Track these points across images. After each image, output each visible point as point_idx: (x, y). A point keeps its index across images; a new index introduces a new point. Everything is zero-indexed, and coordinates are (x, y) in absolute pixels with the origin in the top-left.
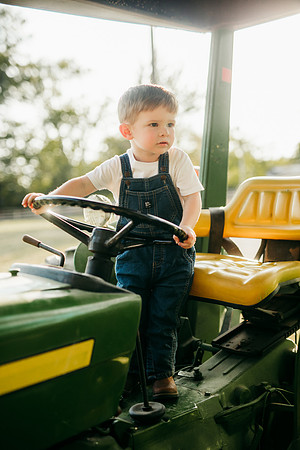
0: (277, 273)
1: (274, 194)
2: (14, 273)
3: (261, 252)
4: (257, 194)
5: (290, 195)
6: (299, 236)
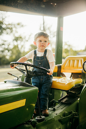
1: (74, 61)
2: (5, 82)
3: (71, 76)
4: (70, 61)
5: (78, 61)
6: (81, 72)
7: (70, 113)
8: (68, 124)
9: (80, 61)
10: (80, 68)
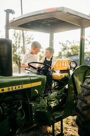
2: (28, 73)
4: (59, 62)
5: (65, 62)
6: (66, 69)
7: (61, 94)
8: (60, 100)
9: (66, 62)
10: (66, 67)
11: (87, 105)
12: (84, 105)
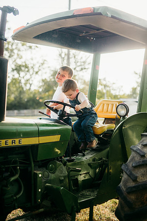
0: (107, 126)
1: (109, 104)
2: (40, 119)
3: (104, 122)
4: (104, 104)
5: (113, 105)
6: (114, 117)
7: (101, 159)
8: (97, 170)
10: (114, 113)
11: (136, 185)
12: (132, 184)
